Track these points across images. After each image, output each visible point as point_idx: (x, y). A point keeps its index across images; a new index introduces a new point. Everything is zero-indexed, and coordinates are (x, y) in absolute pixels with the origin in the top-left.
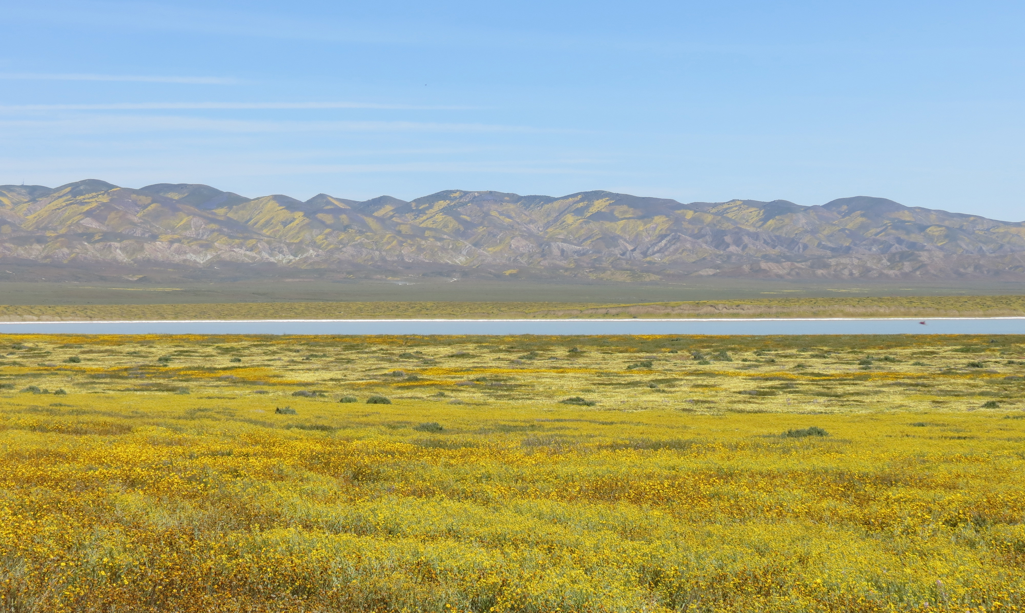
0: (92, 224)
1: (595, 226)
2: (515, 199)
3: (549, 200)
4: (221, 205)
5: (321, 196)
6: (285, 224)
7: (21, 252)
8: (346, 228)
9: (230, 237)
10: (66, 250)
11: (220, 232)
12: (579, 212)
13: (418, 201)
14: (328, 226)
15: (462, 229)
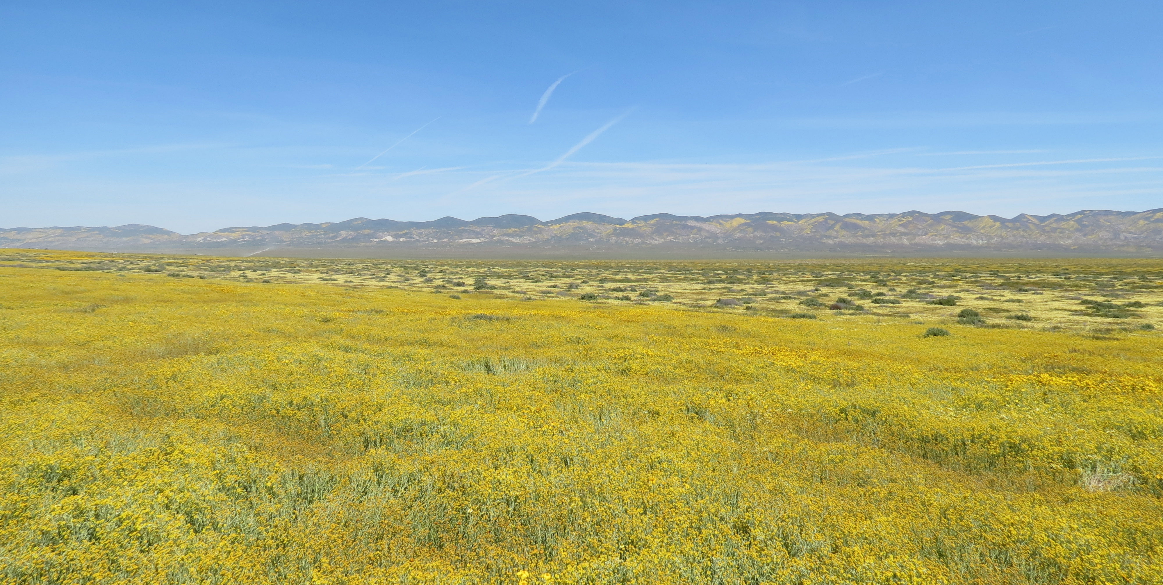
0: (902, 229)
1: (1152, 226)
2: (1119, 213)
3: (1135, 213)
4: (966, 220)
5: (1023, 215)
6: (991, 227)
7: (865, 241)
8: (1017, 229)
9: (961, 233)
10: (882, 240)
11: (957, 231)
12: (1147, 219)
13: (1068, 216)
14: (1010, 228)
15: (1080, 228)
